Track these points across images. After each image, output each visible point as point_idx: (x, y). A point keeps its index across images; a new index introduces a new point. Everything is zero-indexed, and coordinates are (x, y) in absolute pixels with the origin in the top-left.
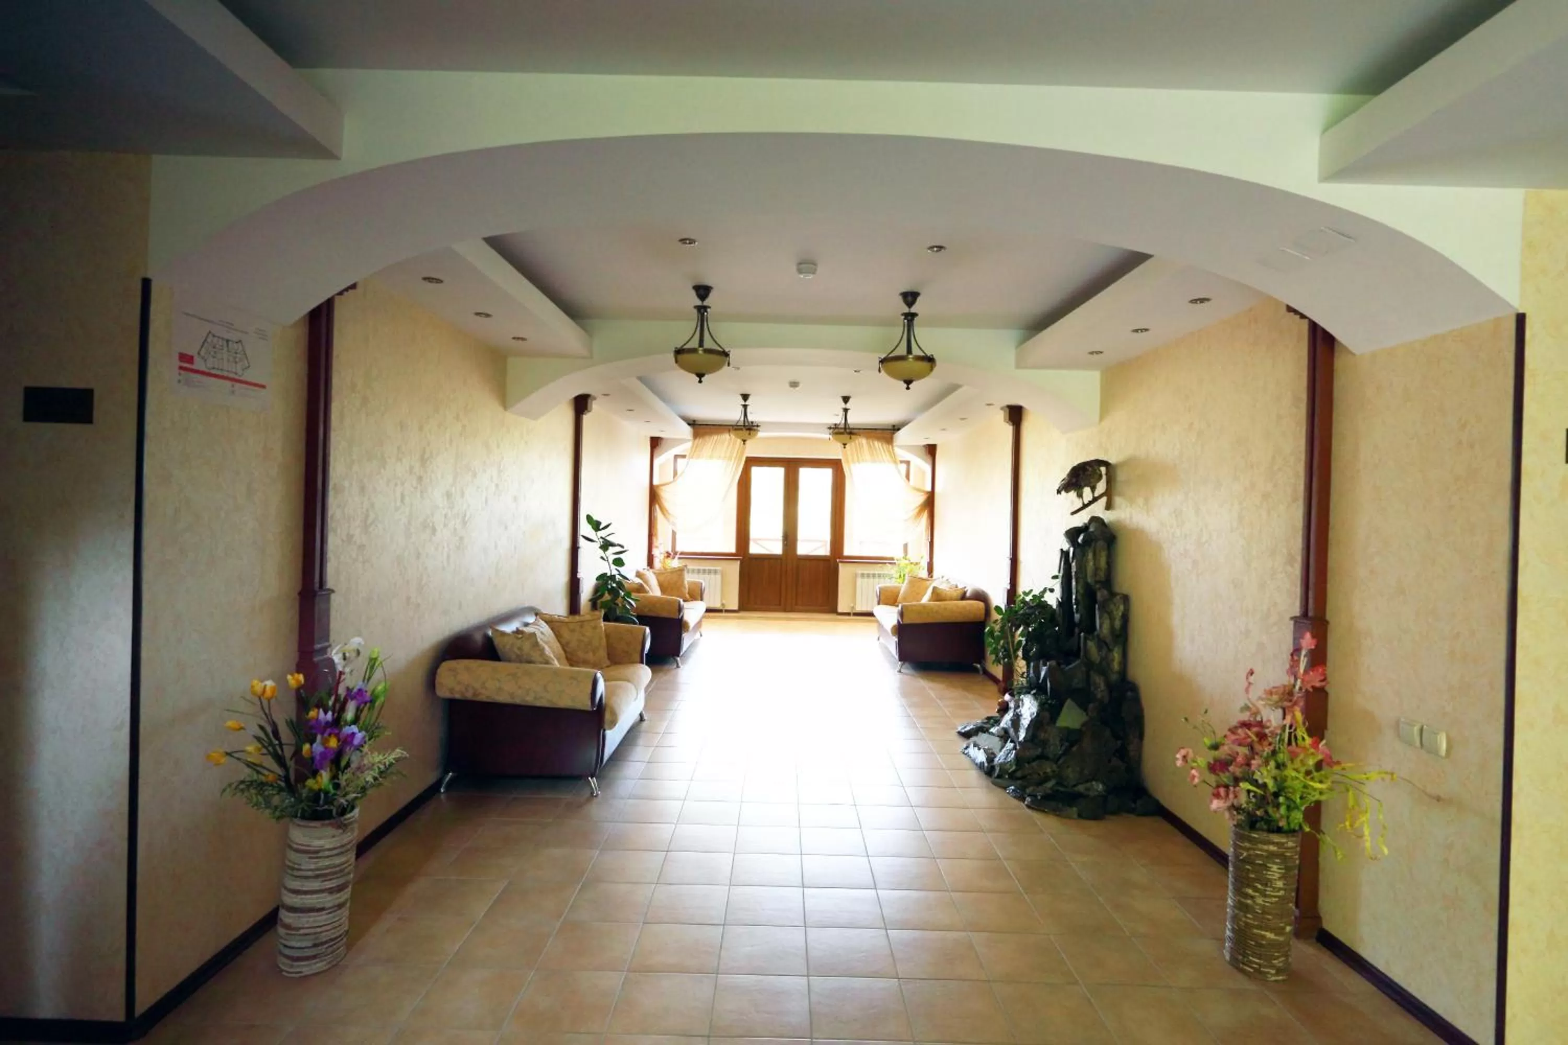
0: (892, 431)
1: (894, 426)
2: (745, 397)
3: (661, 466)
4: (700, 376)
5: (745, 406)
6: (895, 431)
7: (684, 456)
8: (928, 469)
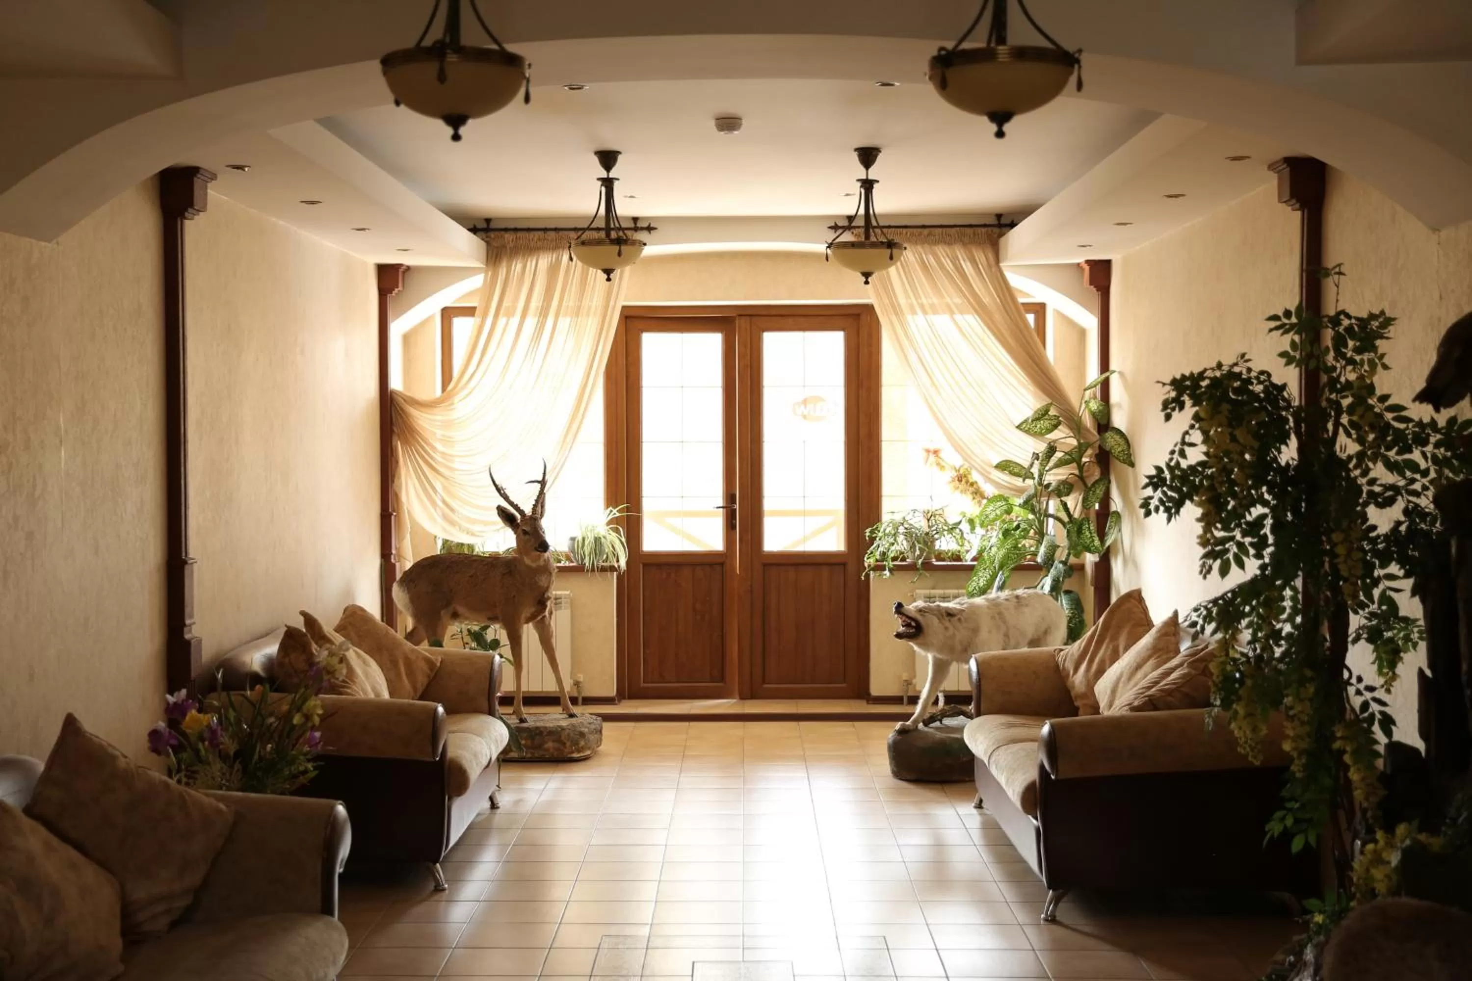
0: (996, 230)
1: (999, 216)
2: (608, 158)
3: (407, 338)
4: (456, 121)
5: (608, 183)
6: (1004, 229)
7: (469, 311)
8: (1091, 322)
